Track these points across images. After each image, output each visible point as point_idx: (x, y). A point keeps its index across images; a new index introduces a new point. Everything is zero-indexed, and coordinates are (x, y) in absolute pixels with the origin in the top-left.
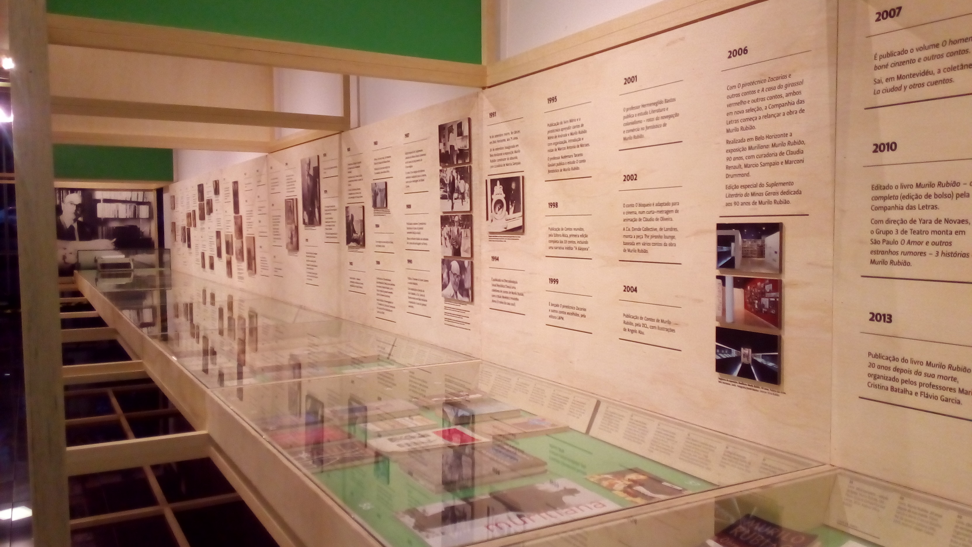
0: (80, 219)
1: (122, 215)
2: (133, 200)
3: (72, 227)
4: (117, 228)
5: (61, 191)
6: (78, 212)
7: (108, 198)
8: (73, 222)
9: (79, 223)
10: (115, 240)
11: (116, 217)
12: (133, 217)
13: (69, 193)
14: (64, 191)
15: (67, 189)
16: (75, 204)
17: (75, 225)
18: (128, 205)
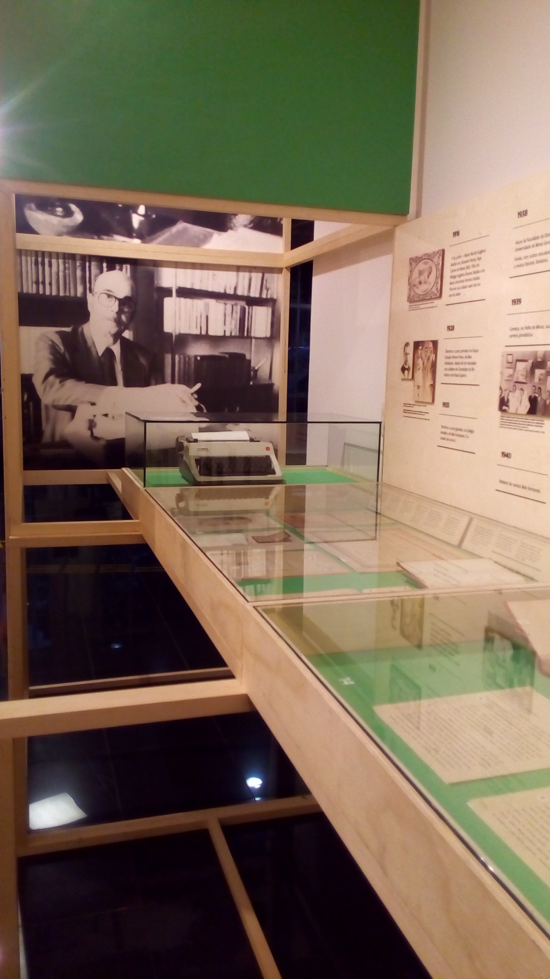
0: (127, 334)
1: (216, 330)
2: (239, 293)
3: (109, 352)
4: (203, 358)
5: (87, 264)
6: (124, 318)
7: (189, 286)
8: (111, 340)
9: (125, 343)
10: (198, 386)
11: (204, 333)
12: (238, 334)
13: (105, 269)
14: (93, 264)
15: (100, 259)
16: (116, 298)
17: (117, 349)
18: (230, 303)
